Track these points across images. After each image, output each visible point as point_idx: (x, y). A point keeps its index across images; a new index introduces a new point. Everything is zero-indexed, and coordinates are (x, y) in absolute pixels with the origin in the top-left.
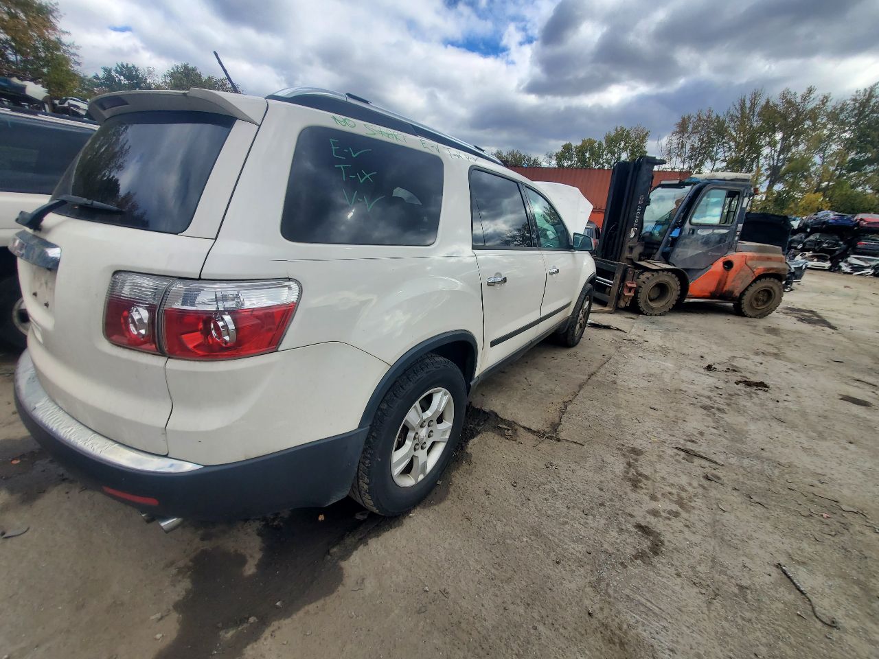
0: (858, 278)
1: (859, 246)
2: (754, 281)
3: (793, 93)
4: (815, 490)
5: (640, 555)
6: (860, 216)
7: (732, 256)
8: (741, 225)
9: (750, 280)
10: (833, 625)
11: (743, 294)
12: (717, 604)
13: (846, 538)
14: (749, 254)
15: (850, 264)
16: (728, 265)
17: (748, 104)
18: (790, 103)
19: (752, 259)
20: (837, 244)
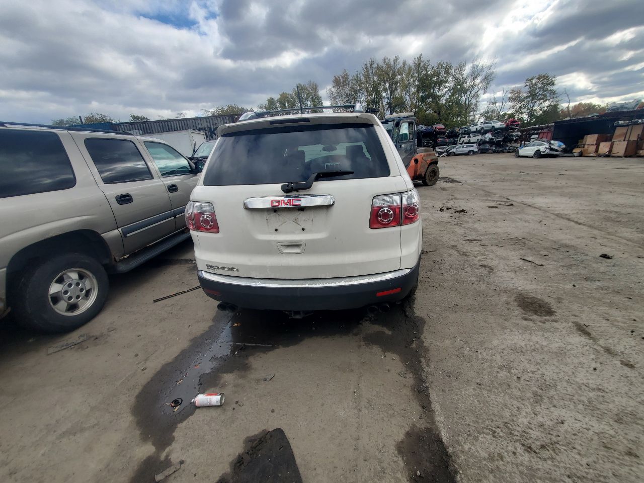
0: (442, 158)
1: (438, 142)
2: (428, 167)
3: (389, 59)
4: (509, 237)
5: (489, 272)
6: (435, 126)
7: (417, 156)
8: (416, 140)
9: (427, 167)
10: (542, 265)
11: (425, 174)
12: (517, 273)
13: (527, 246)
14: (422, 154)
15: (437, 152)
16: (416, 161)
17: (369, 67)
18: (388, 65)
19: (424, 156)
20: (430, 143)
